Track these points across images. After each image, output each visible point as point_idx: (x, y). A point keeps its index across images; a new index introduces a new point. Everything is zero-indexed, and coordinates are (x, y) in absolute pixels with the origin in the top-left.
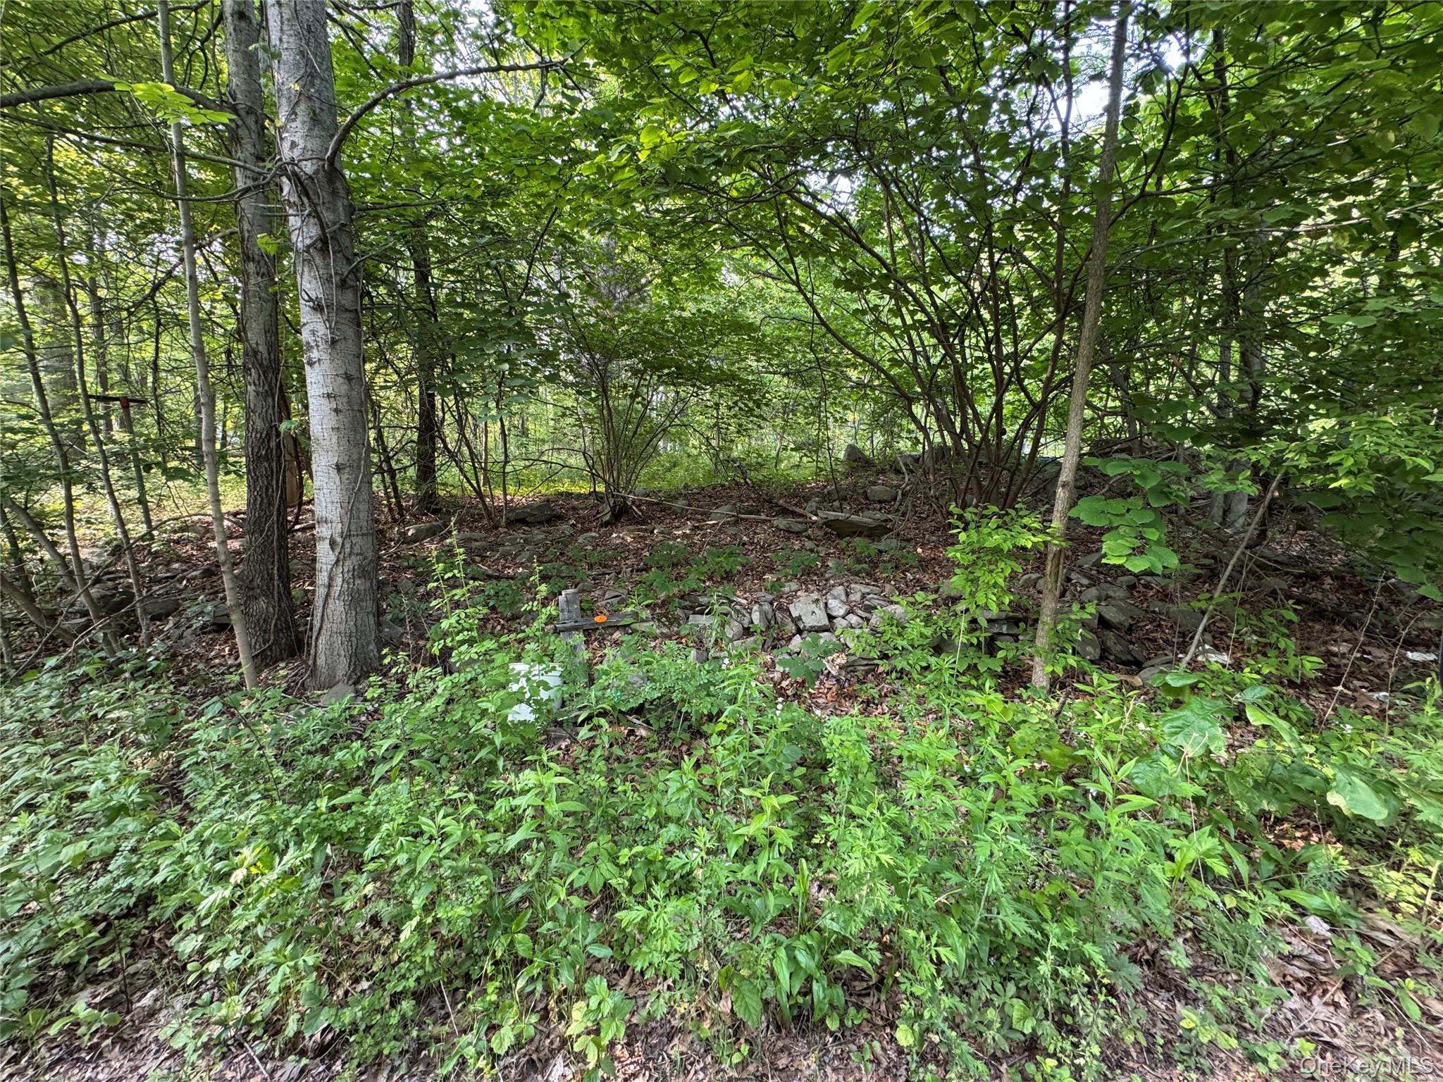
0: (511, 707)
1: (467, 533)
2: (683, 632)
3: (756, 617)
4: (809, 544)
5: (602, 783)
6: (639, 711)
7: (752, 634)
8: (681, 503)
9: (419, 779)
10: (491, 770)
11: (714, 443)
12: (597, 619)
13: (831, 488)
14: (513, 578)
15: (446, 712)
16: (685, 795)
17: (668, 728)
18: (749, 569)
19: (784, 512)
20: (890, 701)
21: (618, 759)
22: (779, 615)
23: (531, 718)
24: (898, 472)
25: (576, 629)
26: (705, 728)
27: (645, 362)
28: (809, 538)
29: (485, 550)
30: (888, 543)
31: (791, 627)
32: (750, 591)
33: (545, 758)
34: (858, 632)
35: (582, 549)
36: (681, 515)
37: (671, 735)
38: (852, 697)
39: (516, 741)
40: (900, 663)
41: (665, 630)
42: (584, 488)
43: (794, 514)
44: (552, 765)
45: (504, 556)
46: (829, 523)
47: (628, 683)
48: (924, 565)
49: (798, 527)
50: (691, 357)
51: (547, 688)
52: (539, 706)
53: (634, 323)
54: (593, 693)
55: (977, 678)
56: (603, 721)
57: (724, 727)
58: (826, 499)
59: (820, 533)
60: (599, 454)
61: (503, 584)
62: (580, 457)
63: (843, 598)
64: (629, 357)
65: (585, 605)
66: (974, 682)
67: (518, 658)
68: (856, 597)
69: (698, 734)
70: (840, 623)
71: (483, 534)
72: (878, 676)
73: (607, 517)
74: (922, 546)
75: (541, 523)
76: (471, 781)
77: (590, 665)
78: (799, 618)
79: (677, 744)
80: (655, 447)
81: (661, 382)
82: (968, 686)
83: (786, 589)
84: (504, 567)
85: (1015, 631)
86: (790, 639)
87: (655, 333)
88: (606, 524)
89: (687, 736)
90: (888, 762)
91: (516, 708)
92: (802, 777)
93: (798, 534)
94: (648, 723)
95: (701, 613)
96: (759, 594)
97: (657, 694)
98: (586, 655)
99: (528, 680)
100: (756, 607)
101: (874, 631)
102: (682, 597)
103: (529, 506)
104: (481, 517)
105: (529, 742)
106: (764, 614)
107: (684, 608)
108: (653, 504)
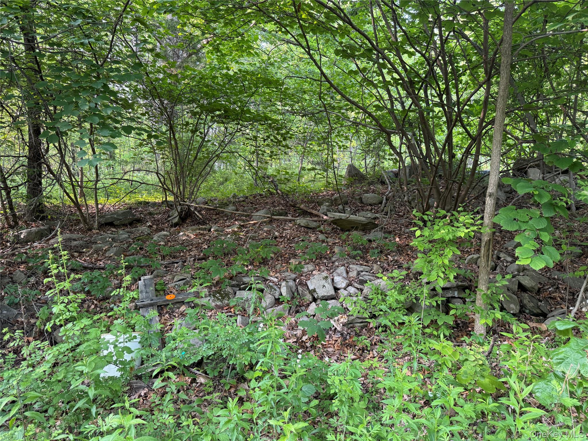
0: (102, 368)
1: (68, 235)
2: (232, 304)
3: (284, 290)
4: (321, 237)
5: (170, 420)
6: (199, 364)
7: (281, 303)
8: (230, 209)
9: (31, 426)
10: (87, 415)
11: (254, 164)
12: (168, 297)
13: (336, 196)
14: (103, 269)
15: (51, 374)
16: (231, 426)
17: (221, 376)
18: (279, 256)
19: (305, 213)
20: (378, 348)
21: (184, 401)
22: (300, 288)
23: (118, 374)
24: (383, 183)
25: (151, 305)
26: (246, 375)
27: (201, 106)
28: (321, 232)
29: (82, 247)
30: (375, 235)
31: (309, 297)
32: (280, 272)
33: (127, 405)
34: (355, 299)
35: (157, 244)
36: (231, 217)
37: (223, 381)
38: (352, 346)
39: (106, 393)
40: (384, 321)
41: (219, 303)
42: (158, 198)
43: (311, 215)
44: (132, 409)
45: (96, 251)
46: (335, 222)
47: (189, 346)
48: (401, 250)
49: (313, 225)
50: (234, 103)
51: (130, 351)
52: (123, 365)
53: (193, 79)
54: (164, 354)
55: (437, 330)
56: (171, 374)
57: (260, 374)
58: (334, 203)
59: (330, 229)
60: (168, 173)
61: (96, 273)
62: (154, 176)
63: (345, 275)
64: (189, 102)
65: (159, 287)
66: (435, 333)
67: (108, 331)
68: (353, 274)
69: (242, 379)
70: (343, 293)
71: (80, 235)
72: (370, 330)
73: (176, 220)
74: (400, 236)
75: (125, 225)
76: (73, 424)
77: (162, 332)
78: (314, 290)
79: (227, 388)
80: (212, 167)
81: (213, 121)
82: (430, 336)
83: (305, 270)
84: (97, 260)
85: (463, 295)
86: (308, 305)
87: (207, 86)
88: (176, 225)
89: (234, 382)
90: (377, 392)
91: (106, 368)
92: (317, 407)
93: (313, 229)
94: (206, 373)
95: (244, 289)
96: (287, 274)
97: (211, 352)
98: (159, 326)
99: (115, 346)
100: (284, 284)
101: (366, 299)
102: (231, 278)
103: (116, 213)
104: (78, 222)
105: (115, 393)
106: (289, 288)
107: (233, 286)
108: (211, 209)
